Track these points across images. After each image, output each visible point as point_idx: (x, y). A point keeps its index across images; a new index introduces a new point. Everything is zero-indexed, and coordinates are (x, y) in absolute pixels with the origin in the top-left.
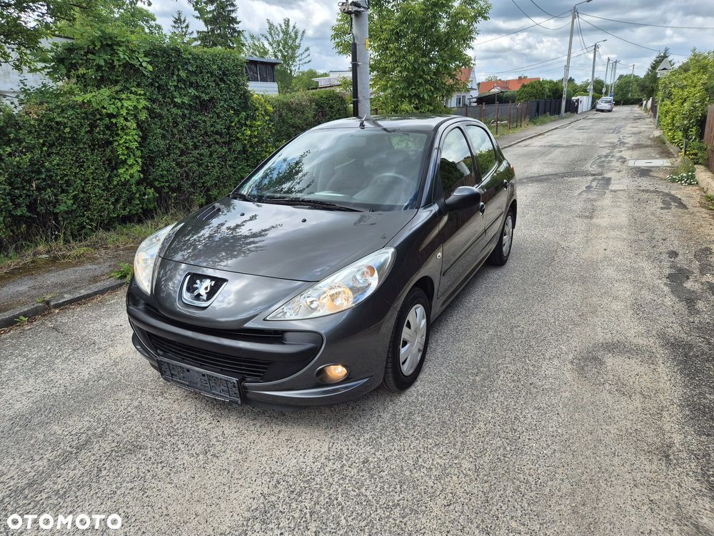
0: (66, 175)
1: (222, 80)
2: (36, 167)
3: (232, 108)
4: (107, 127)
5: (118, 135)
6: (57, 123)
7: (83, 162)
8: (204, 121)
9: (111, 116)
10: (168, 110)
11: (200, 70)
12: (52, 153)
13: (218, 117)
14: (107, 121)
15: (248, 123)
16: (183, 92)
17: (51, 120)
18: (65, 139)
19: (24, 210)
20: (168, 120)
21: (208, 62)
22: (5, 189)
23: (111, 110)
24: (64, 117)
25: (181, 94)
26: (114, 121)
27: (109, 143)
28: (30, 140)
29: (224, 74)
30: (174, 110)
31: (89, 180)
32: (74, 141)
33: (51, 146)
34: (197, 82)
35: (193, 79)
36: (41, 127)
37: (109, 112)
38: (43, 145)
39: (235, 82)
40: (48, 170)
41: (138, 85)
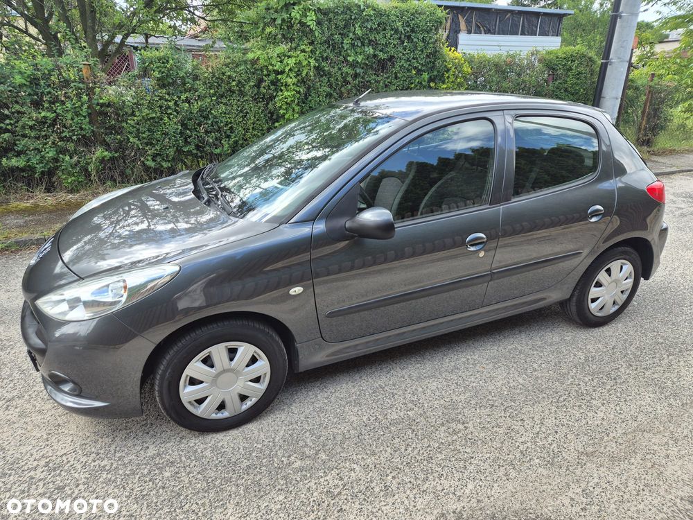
0: (231, 123)
1: (409, 38)
2: (204, 114)
3: (415, 68)
4: (273, 83)
5: (282, 91)
6: (230, 77)
7: (247, 113)
8: (378, 82)
9: (277, 73)
10: (339, 69)
11: (382, 27)
12: (222, 103)
13: (396, 78)
14: (273, 77)
15: (432, 84)
16: (359, 50)
17: (223, 74)
18: (233, 92)
19: (192, 147)
20: (337, 79)
21: (393, 18)
22: (177, 129)
23: (278, 67)
24: (235, 72)
25: (356, 53)
26: (279, 77)
27: (272, 98)
28: (202, 90)
29: (413, 31)
30: (346, 69)
31: (249, 129)
32: (242, 94)
33: (222, 96)
34: (376, 40)
35: (372, 38)
36: (214, 79)
37: (275, 68)
38: (214, 95)
39: (424, 40)
40: (215, 117)
41: (312, 43)
